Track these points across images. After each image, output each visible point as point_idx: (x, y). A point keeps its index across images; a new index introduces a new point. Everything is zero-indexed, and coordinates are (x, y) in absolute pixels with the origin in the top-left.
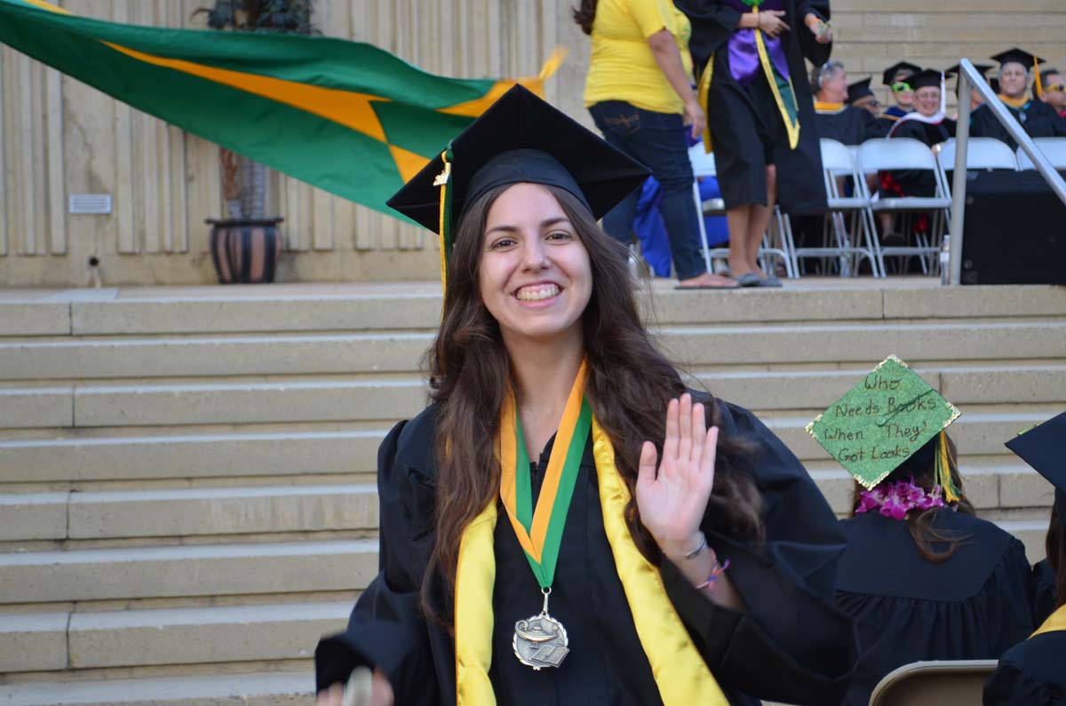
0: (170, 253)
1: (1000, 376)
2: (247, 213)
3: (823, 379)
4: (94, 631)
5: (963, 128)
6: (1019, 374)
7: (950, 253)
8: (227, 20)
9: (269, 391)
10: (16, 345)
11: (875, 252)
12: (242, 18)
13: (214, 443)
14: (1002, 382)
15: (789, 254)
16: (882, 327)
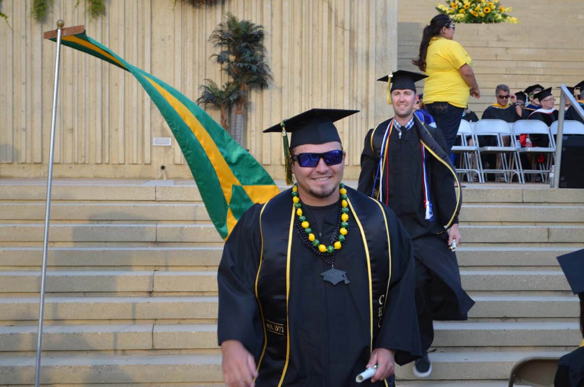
1: (576, 230)
3: (494, 229)
4: (164, 333)
5: (561, 115)
7: (555, 173)
8: (226, 60)
10: (132, 204)
11: (520, 172)
12: (232, 58)
14: (577, 233)
15: (480, 171)
16: (522, 206)
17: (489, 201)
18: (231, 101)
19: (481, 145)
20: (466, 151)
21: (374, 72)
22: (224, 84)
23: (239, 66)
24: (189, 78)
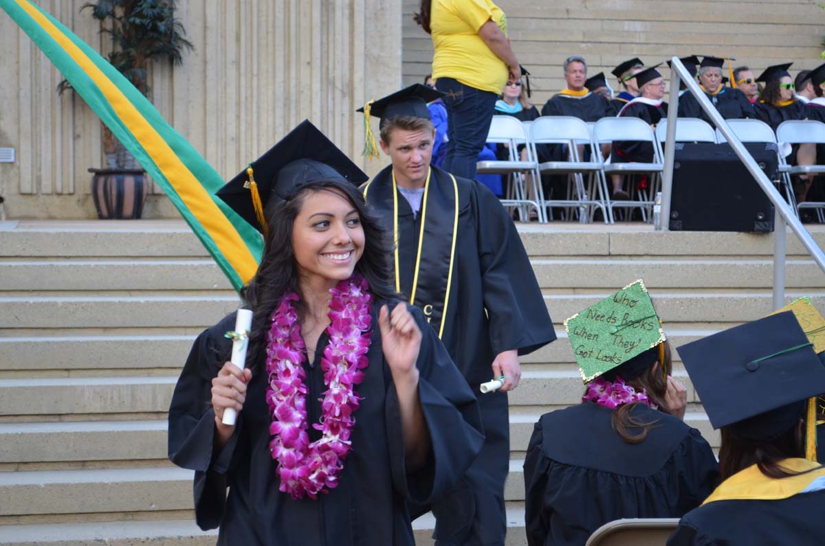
0: (60, 194)
1: (697, 301)
2: (121, 164)
3: (562, 300)
5: (673, 109)
6: (712, 300)
7: (661, 204)
8: (108, 13)
9: (132, 302)
11: (606, 204)
12: (120, 12)
13: (87, 343)
14: (699, 306)
15: (540, 204)
16: (608, 262)
17: (555, 253)
19: (541, 160)
20: (517, 170)
21: (362, 36)
23: (133, 23)
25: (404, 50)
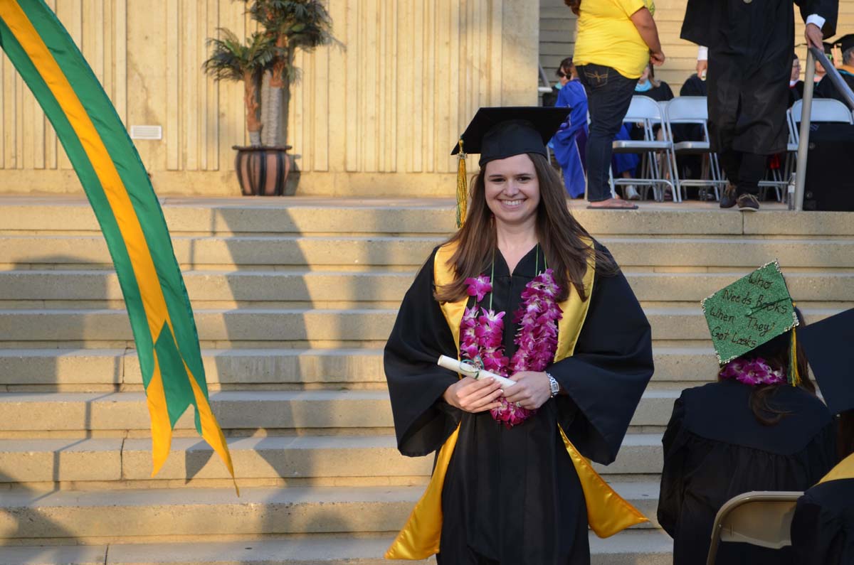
0: (205, 171)
2: (264, 142)
3: (695, 279)
4: (143, 452)
6: (844, 279)
7: (796, 187)
9: (276, 277)
14: (832, 285)
15: (675, 183)
16: (741, 241)
17: (688, 232)
18: (261, 64)
19: (676, 140)
20: (652, 150)
21: (500, 16)
22: (249, 36)
23: (275, 5)
24: (191, 25)
25: (541, 30)
